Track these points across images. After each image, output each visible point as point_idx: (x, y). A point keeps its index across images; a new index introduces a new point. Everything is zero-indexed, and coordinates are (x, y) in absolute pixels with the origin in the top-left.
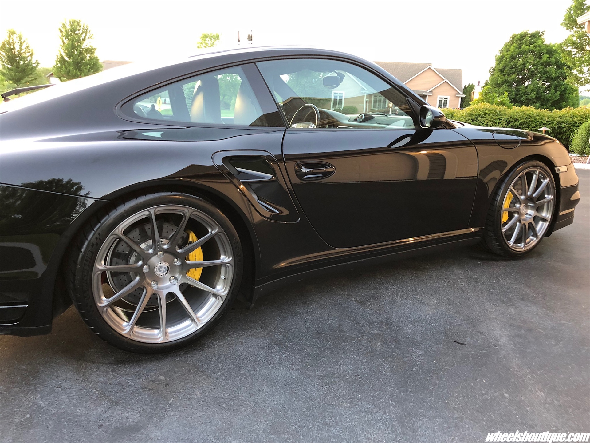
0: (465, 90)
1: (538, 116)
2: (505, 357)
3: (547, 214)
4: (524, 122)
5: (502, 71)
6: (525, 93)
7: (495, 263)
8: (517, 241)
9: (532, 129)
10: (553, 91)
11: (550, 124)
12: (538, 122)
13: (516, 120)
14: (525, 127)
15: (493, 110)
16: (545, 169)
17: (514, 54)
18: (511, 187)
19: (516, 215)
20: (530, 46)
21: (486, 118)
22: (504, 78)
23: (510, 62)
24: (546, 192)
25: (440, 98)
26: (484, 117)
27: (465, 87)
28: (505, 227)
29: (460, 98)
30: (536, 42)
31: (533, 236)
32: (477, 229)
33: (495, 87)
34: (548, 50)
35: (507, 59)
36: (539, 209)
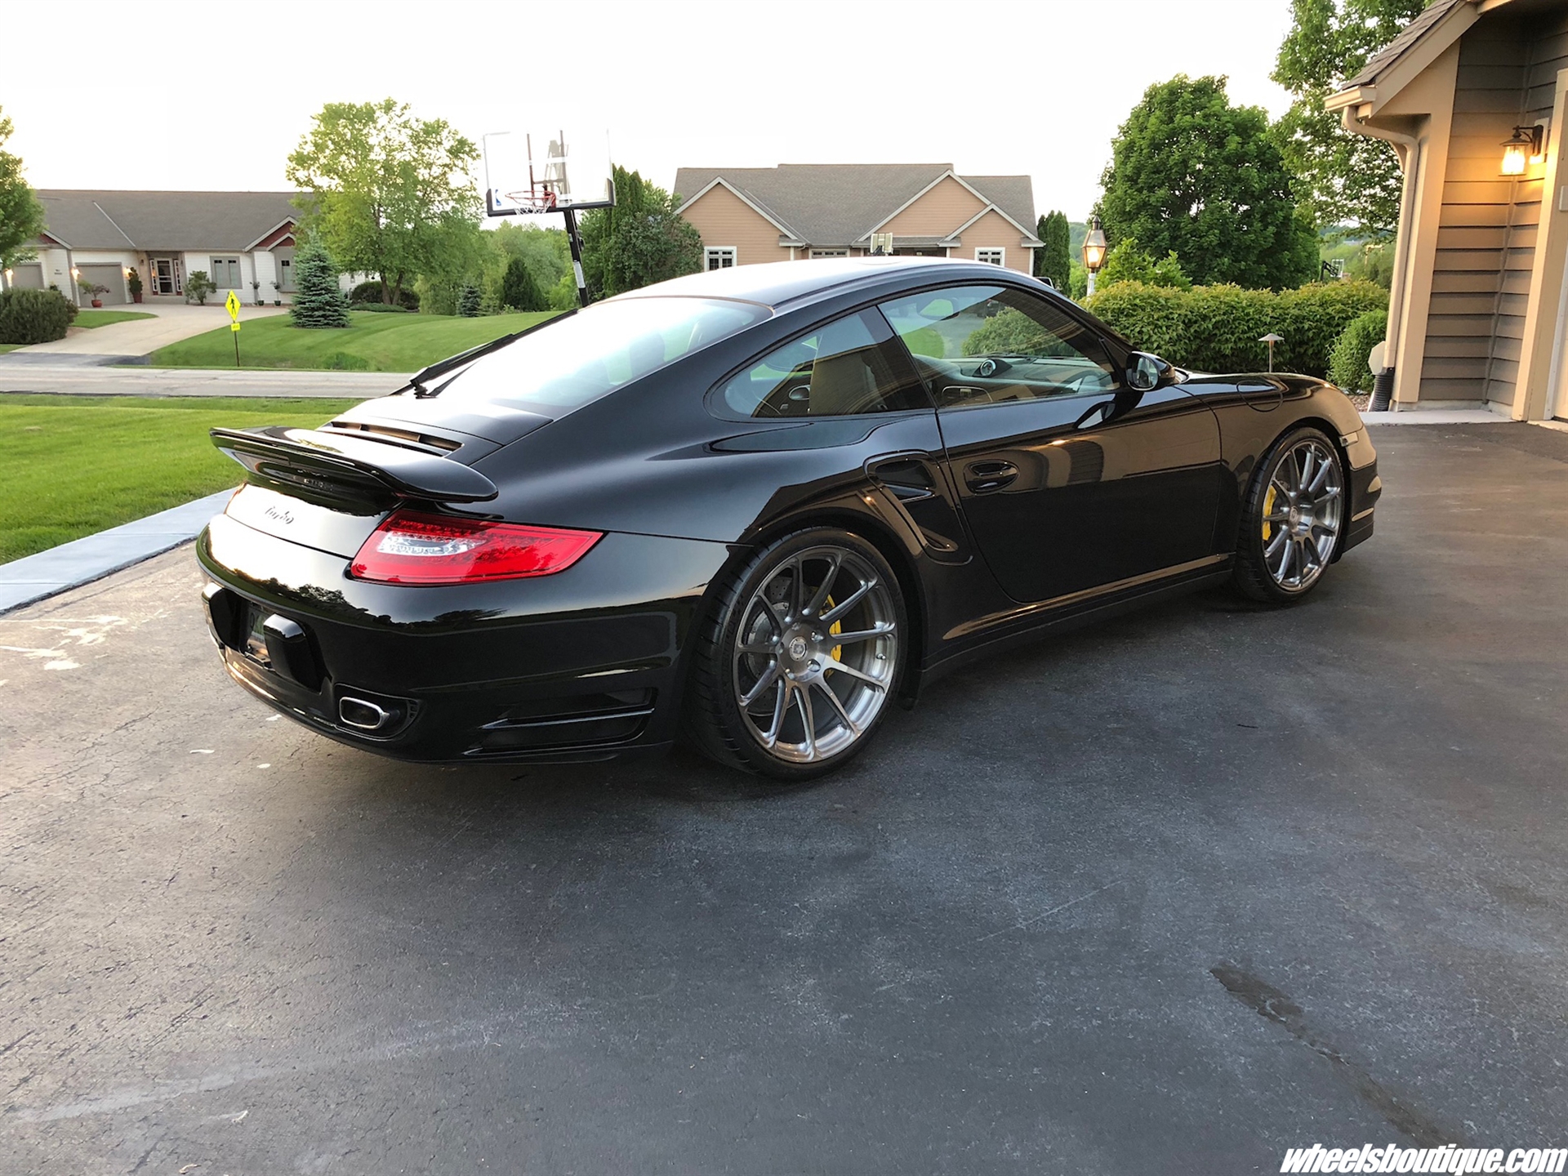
0: (1041, 228)
1: (1250, 305)
2: (1318, 736)
3: (1331, 522)
4: (1223, 320)
5: (1132, 180)
6: (1193, 233)
7: (1257, 615)
8: (1289, 573)
9: (1241, 336)
10: (1258, 225)
11: (1277, 323)
12: (1252, 319)
13: (1205, 318)
14: (1224, 332)
15: (1150, 297)
16: (1323, 441)
17: (1159, 136)
18: (1274, 478)
19: (1284, 527)
20: (1193, 116)
21: (1139, 318)
22: (1139, 198)
23: (1151, 158)
24: (1327, 483)
25: (981, 253)
26: (1133, 316)
27: (1042, 219)
28: (1269, 550)
29: (1032, 252)
30: (1208, 105)
31: (1312, 563)
32: (1225, 556)
33: (1120, 222)
34: (1237, 125)
35: (1142, 150)
36: (1319, 513)
